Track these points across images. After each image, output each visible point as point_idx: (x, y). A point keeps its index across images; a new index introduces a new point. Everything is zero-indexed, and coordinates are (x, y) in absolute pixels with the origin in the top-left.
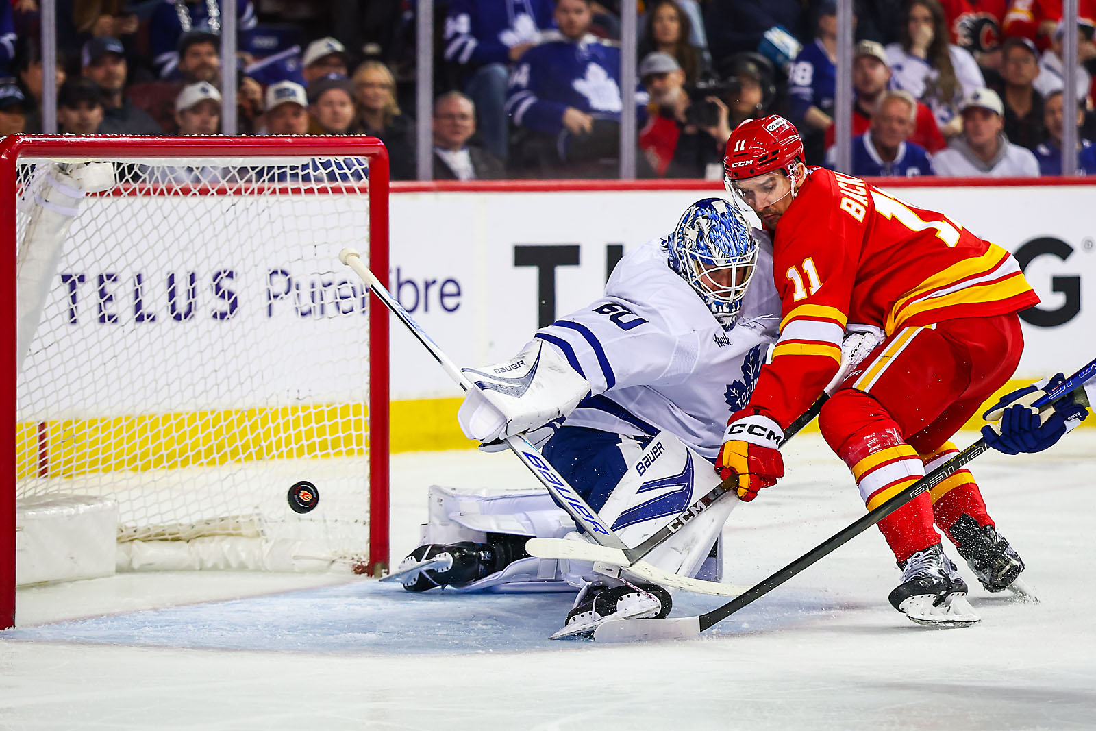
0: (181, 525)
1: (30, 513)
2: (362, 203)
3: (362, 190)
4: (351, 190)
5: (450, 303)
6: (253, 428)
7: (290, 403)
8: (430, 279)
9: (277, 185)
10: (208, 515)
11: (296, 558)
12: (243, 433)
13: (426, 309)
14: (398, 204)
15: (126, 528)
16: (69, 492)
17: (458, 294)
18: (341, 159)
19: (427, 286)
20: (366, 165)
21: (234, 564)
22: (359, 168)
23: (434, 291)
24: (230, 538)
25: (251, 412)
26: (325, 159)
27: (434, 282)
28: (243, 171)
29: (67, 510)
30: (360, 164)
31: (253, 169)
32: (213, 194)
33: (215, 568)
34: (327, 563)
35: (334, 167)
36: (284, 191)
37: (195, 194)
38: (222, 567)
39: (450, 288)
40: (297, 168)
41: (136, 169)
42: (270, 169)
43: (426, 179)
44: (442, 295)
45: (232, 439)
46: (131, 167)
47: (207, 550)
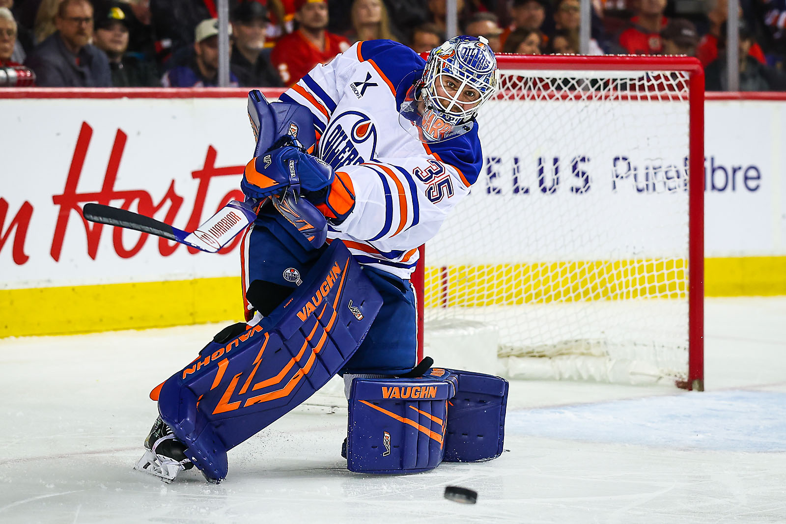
0: (546, 345)
1: (435, 334)
2: (684, 107)
3: (685, 98)
4: (676, 98)
5: (752, 184)
6: (600, 274)
7: (628, 256)
8: (736, 165)
9: (619, 93)
10: (566, 337)
11: (633, 374)
12: (593, 278)
13: (734, 188)
14: (712, 109)
15: (505, 347)
16: (461, 317)
17: (759, 178)
18: (668, 73)
19: (735, 171)
20: (687, 78)
21: (585, 377)
22: (682, 80)
23: (740, 175)
24: (582, 357)
25: (599, 263)
26: (656, 73)
27: (740, 168)
28: (594, 82)
29: (461, 332)
30: (683, 76)
31: (602, 80)
32: (571, 99)
33: (571, 379)
34: (655, 379)
35: (663, 80)
36: (625, 98)
37: (558, 99)
38: (575, 378)
39: (752, 173)
40: (635, 80)
41: (515, 79)
42: (614, 80)
43: (733, 90)
44: (746, 178)
45: (584, 282)
46: (511, 78)
47: (565, 365)
